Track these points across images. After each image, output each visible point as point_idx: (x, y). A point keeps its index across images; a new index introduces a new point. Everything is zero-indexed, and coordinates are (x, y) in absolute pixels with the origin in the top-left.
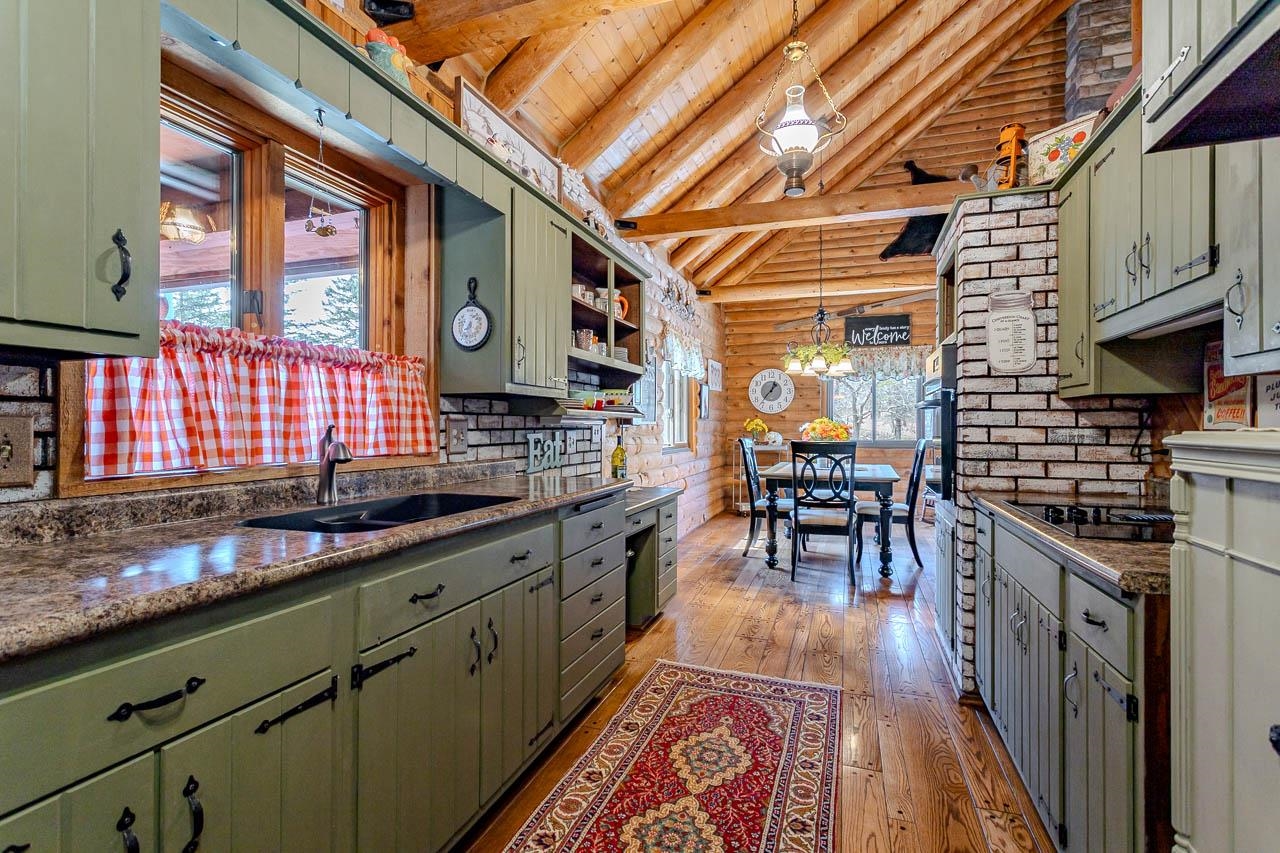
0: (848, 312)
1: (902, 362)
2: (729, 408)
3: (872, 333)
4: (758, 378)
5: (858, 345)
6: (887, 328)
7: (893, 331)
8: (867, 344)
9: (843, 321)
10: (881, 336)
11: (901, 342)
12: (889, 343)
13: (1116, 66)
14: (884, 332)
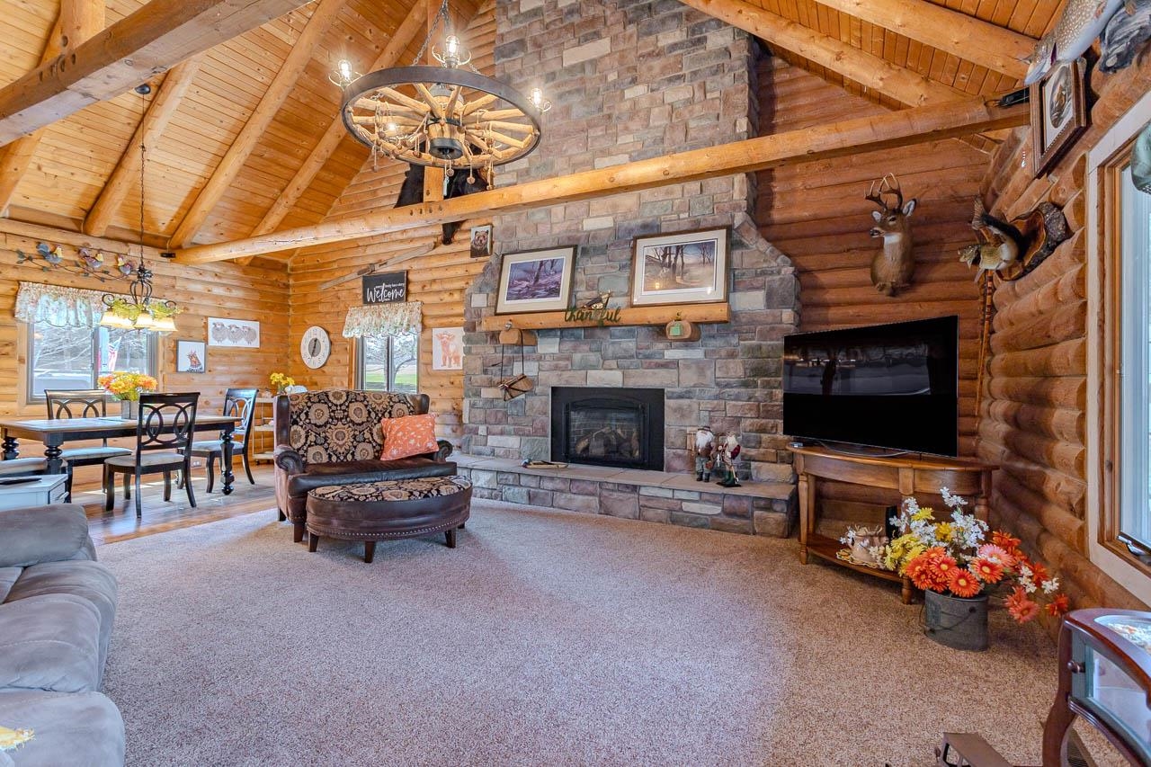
0: (365, 271)
1: (398, 319)
2: (290, 363)
3: (380, 290)
4: (306, 335)
5: (371, 303)
6: (389, 286)
7: (394, 288)
8: (377, 301)
9: (361, 280)
10: (386, 293)
11: (399, 299)
12: (391, 301)
13: (522, 10)
14: (389, 290)
